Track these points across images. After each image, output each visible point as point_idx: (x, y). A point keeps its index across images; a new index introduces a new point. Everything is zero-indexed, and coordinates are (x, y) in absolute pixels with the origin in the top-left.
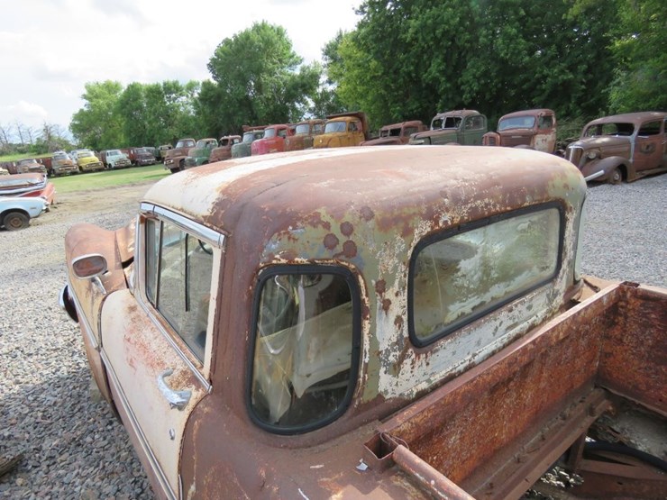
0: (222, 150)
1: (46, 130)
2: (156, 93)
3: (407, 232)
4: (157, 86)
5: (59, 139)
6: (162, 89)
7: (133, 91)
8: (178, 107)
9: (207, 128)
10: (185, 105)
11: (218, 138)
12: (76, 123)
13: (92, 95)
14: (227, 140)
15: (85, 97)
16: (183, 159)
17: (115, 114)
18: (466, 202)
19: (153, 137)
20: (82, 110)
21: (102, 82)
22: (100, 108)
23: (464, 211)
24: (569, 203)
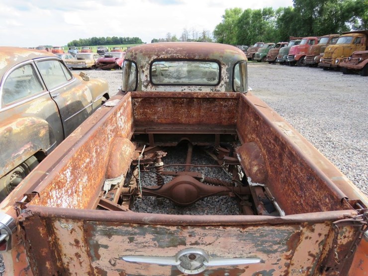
0: (275, 50)
1: (204, 33)
2: (258, 15)
3: (150, 57)
4: (260, 11)
5: (208, 38)
6: (262, 12)
7: (247, 13)
8: (268, 23)
9: (280, 37)
10: (272, 22)
11: (276, 43)
12: (217, 30)
13: (227, 16)
14: (280, 45)
15: (224, 17)
16: (254, 54)
17: (235, 26)
18: (170, 54)
19: (250, 40)
20: (221, 23)
21: (233, 8)
22: (229, 22)
23: (169, 56)
24: (222, 62)
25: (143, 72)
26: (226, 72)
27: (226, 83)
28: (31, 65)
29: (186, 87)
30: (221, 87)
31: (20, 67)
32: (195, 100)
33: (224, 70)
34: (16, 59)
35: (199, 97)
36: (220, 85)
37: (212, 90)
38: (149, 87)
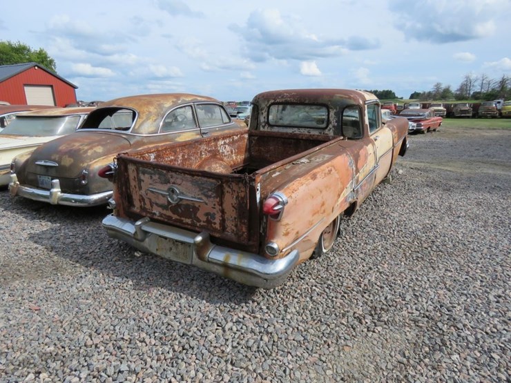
1: (503, 82)
23: (283, 100)
24: (330, 106)
25: (262, 113)
26: (334, 116)
27: (334, 126)
28: (191, 106)
29: (296, 129)
30: (329, 130)
31: (181, 107)
32: (302, 141)
33: (332, 114)
34: (179, 102)
35: (304, 138)
36: (328, 128)
37: (321, 133)
38: (266, 127)
